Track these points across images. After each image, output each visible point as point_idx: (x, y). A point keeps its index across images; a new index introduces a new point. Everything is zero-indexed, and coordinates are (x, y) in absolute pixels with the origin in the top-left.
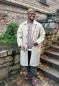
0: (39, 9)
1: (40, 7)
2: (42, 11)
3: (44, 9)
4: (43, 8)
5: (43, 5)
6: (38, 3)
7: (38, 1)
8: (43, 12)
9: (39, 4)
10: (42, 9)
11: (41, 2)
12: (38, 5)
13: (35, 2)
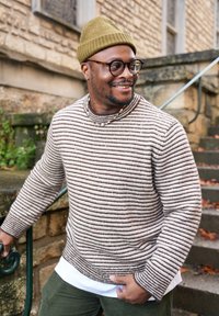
0: (37, 53)
1: (42, 41)
2: (54, 65)
3: (67, 53)
4: (61, 49)
5: (60, 30)
6: (33, 18)
7: (30, 8)
8: (62, 67)
9: (35, 25)
10: (58, 55)
11: (46, 14)
12: (33, 30)
13: (12, 13)
